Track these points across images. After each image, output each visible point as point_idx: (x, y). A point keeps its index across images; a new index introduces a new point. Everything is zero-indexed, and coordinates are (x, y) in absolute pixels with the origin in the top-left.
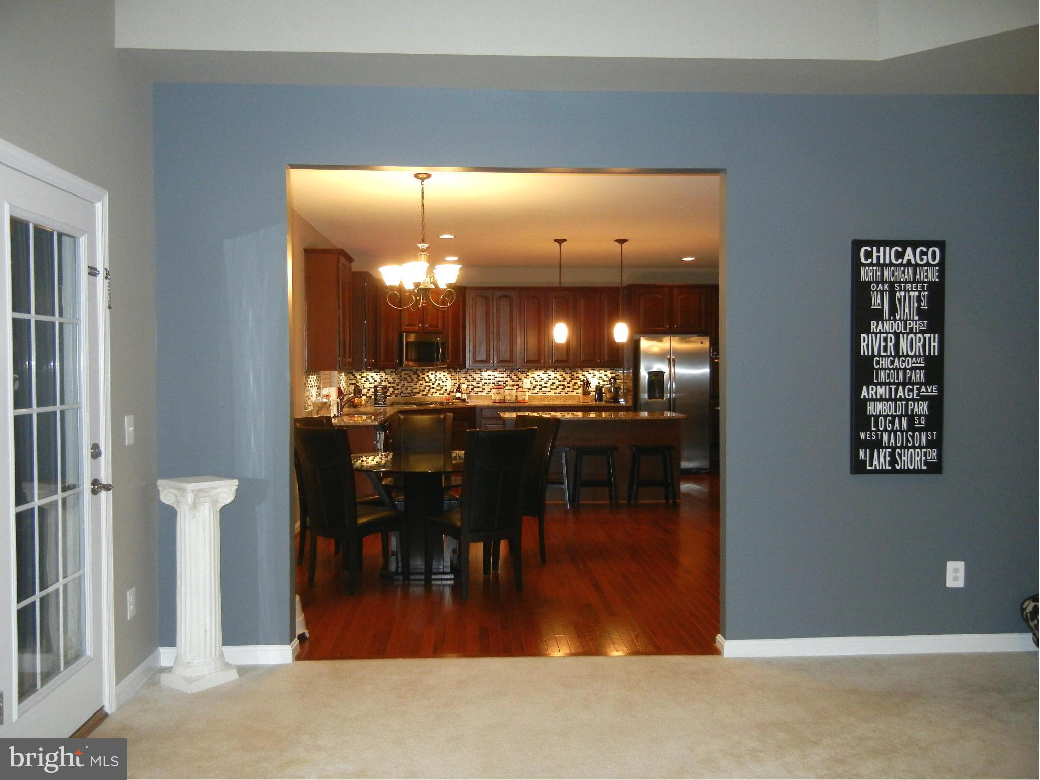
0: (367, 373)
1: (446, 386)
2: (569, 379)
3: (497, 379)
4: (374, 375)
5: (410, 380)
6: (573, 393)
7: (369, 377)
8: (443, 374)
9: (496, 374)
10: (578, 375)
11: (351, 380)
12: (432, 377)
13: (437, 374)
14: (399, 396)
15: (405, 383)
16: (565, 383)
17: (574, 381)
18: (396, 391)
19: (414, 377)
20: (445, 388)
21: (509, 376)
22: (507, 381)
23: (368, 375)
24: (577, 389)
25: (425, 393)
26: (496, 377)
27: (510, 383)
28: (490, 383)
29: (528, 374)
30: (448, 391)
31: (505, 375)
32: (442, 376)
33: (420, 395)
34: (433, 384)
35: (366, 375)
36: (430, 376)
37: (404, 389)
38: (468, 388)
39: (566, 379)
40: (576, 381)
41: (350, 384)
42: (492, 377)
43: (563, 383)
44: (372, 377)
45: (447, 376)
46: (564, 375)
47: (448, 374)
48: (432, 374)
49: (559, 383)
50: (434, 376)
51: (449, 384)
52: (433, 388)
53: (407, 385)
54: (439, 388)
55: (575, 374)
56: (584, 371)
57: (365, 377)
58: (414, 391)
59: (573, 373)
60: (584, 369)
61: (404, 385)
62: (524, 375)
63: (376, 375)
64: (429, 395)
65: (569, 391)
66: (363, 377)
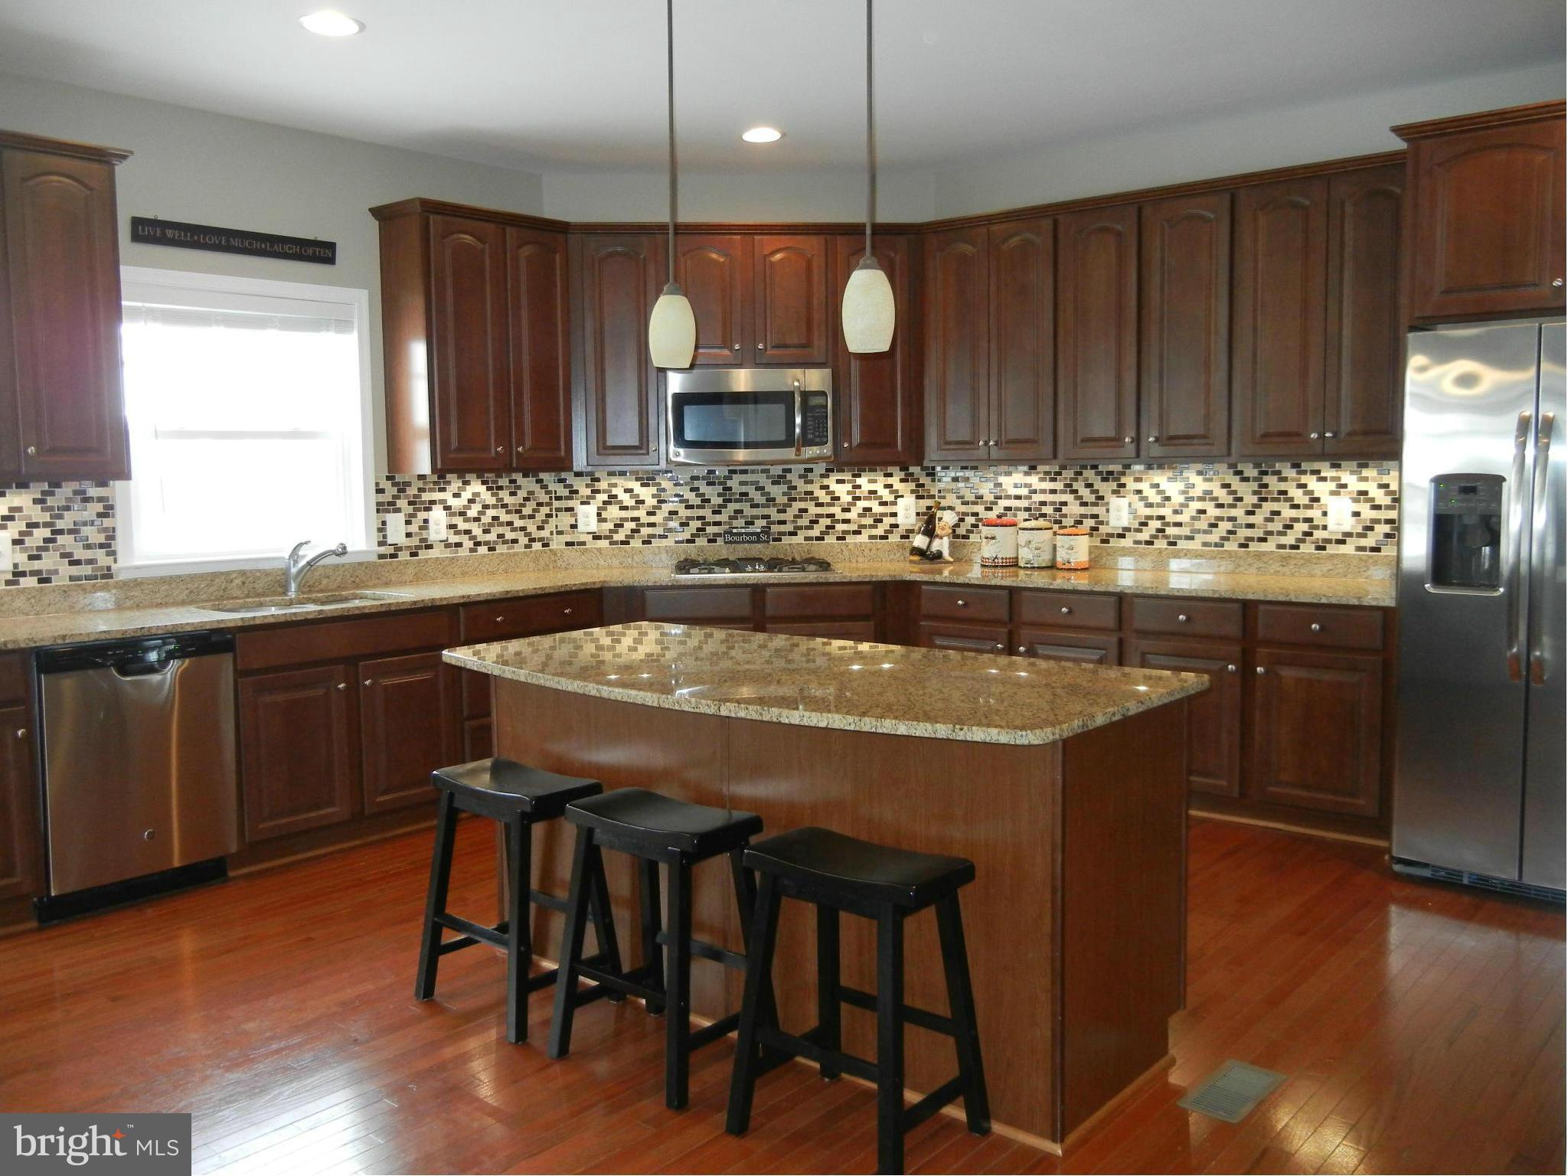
0: (613, 481)
1: (894, 515)
2: (1250, 499)
3: (1037, 498)
4: (636, 486)
5: (758, 498)
6: (1263, 547)
7: (618, 491)
8: (882, 480)
9: (1034, 480)
10: (1283, 486)
11: (558, 498)
12: (842, 491)
13: (862, 481)
14: (720, 541)
15: (746, 507)
16: (1238, 512)
17: (1268, 507)
18: (710, 530)
19: (777, 491)
20: (888, 521)
21: (1069, 488)
22: (1065, 504)
23: (615, 485)
24: (1280, 533)
25: (816, 532)
26: (1035, 492)
27: (1074, 509)
28: (1018, 509)
29: (1123, 480)
30: (901, 530)
31: (1059, 485)
32: (879, 487)
33: (799, 539)
34: (846, 510)
35: (610, 485)
36: (834, 487)
37: (740, 522)
38: (962, 520)
39: (1240, 499)
40: (1275, 506)
41: (558, 510)
42: (1024, 492)
43: (1233, 512)
44: (627, 491)
45: (898, 485)
46: (1235, 483)
47: (902, 481)
48: (839, 482)
49: (1218, 512)
50: (849, 487)
51: (907, 511)
52: (847, 521)
53: (749, 511)
54: (869, 521)
55: (1271, 480)
56: (1304, 472)
57: (605, 491)
58: (775, 528)
59: (1266, 479)
60: (1304, 466)
61: (739, 512)
62: (1114, 485)
63: (643, 485)
64: (830, 539)
65: (1251, 539)
66: (598, 491)
